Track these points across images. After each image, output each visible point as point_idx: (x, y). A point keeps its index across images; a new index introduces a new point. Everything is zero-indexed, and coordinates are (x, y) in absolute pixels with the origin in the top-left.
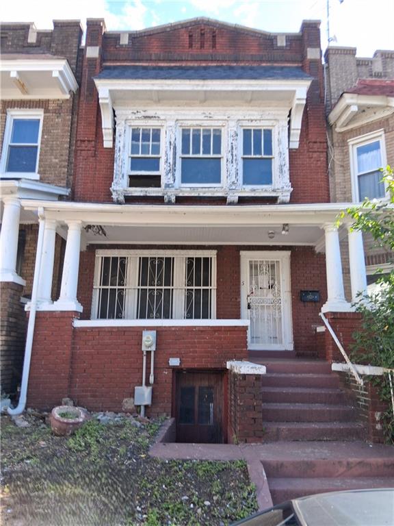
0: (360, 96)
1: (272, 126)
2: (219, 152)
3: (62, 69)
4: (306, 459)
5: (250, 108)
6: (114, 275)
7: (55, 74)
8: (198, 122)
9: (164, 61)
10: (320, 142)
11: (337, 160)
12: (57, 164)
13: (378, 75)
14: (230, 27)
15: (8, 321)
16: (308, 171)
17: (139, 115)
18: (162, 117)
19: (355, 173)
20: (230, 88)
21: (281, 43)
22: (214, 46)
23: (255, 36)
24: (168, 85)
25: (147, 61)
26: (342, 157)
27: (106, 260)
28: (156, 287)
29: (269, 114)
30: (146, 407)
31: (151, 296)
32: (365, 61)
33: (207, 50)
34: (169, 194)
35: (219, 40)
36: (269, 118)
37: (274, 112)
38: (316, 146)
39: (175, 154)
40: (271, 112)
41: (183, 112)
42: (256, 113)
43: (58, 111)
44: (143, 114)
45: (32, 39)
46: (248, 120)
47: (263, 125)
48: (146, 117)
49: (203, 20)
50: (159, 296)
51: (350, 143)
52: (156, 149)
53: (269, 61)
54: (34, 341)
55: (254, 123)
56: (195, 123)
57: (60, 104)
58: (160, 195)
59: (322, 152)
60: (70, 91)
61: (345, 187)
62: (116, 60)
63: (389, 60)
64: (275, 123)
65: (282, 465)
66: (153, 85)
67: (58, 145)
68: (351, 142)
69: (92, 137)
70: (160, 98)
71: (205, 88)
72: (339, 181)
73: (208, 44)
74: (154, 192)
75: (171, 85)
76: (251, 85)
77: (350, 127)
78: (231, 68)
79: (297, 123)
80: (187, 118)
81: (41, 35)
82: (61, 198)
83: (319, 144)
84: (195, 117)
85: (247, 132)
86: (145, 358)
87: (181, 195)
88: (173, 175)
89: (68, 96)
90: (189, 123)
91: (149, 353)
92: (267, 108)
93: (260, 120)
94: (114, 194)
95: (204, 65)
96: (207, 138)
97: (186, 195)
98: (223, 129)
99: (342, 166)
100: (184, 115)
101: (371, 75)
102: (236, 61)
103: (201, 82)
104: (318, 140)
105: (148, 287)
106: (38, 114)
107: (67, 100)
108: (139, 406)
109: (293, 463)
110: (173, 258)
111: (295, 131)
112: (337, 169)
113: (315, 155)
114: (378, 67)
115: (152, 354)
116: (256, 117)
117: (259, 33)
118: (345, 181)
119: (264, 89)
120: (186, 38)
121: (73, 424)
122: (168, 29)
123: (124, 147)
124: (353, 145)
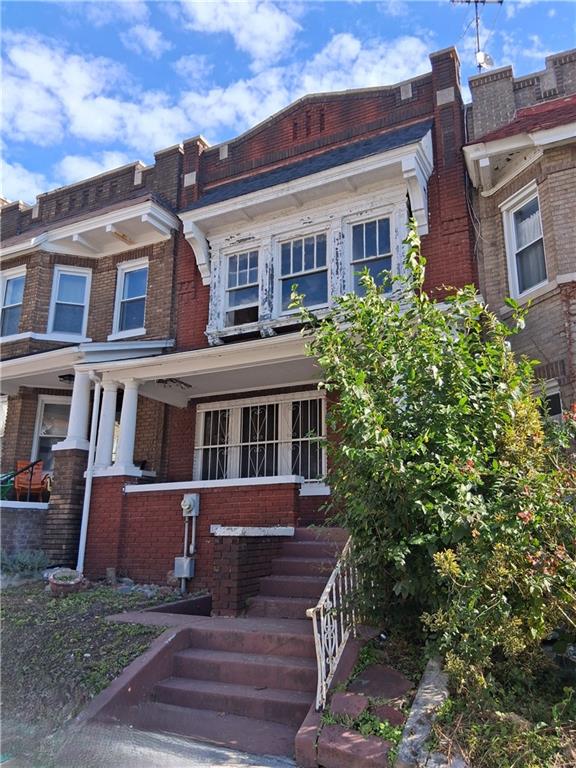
0: (487, 144)
1: (388, 213)
2: (324, 263)
3: (149, 211)
4: (236, 630)
5: (356, 198)
6: (215, 433)
7: (145, 218)
8: (299, 232)
9: (266, 165)
10: (458, 219)
11: (486, 238)
12: (160, 313)
13: (551, 95)
14: (340, 96)
15: (73, 489)
16: (444, 263)
17: (233, 240)
18: (257, 237)
19: (512, 250)
20: (320, 183)
21: (407, 94)
22: (322, 129)
23: (372, 98)
24: (251, 200)
25: (248, 171)
26: (492, 232)
27: (208, 414)
28: (258, 443)
29: (381, 199)
30: (186, 579)
31: (253, 455)
32: (527, 81)
33: (315, 136)
34: (265, 327)
35: (329, 118)
36: (382, 204)
37: (386, 196)
38: (452, 225)
39: (272, 277)
40: (383, 196)
41: (279, 225)
42: (364, 202)
43: (160, 257)
44: (237, 238)
45: (138, 180)
46: (357, 214)
47: (376, 215)
48: (240, 241)
49: (308, 99)
50: (261, 454)
51: (503, 209)
52: (254, 276)
53: (390, 126)
54: (90, 508)
55: (365, 216)
56: (293, 234)
57: (163, 246)
58: (255, 330)
59: (463, 231)
60: (171, 230)
61: (499, 275)
62: (216, 181)
63: (568, 66)
64: (390, 208)
65: (211, 635)
66: (235, 204)
67: (161, 293)
68: (504, 206)
69: (192, 278)
70: (250, 215)
71: (291, 192)
72: (490, 267)
73: (314, 128)
74: (249, 328)
75: (254, 198)
76: (343, 172)
77: (499, 186)
78: (342, 150)
79: (419, 202)
80: (285, 230)
81: (146, 173)
82: (165, 351)
83: (456, 221)
84: (294, 227)
85: (357, 229)
86: (187, 524)
87: (278, 326)
88: (270, 304)
89: (169, 237)
90: (288, 235)
91: (191, 518)
92: (378, 192)
93: (371, 210)
94: (209, 337)
95: (310, 156)
96: (309, 249)
97: (283, 325)
98: (328, 232)
99: (493, 244)
100: (281, 227)
101: (539, 99)
102: (348, 139)
103: (285, 186)
104: (454, 217)
105: (250, 444)
106: (143, 263)
107: (169, 240)
108: (180, 579)
109: (222, 634)
110: (277, 405)
111: (418, 213)
112: (487, 250)
113: (453, 238)
114: (549, 84)
115: (194, 519)
116: (365, 208)
117: (376, 92)
118: (497, 266)
119: (360, 171)
120: (289, 128)
121: (63, 585)
122: (270, 125)
123: (219, 282)
124: (508, 211)
